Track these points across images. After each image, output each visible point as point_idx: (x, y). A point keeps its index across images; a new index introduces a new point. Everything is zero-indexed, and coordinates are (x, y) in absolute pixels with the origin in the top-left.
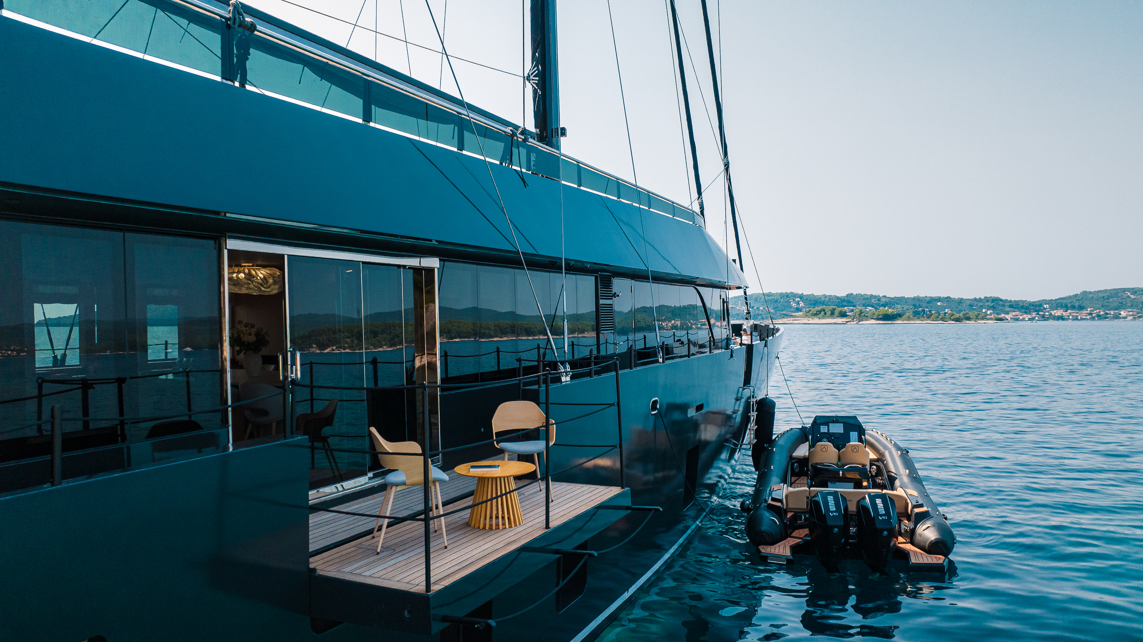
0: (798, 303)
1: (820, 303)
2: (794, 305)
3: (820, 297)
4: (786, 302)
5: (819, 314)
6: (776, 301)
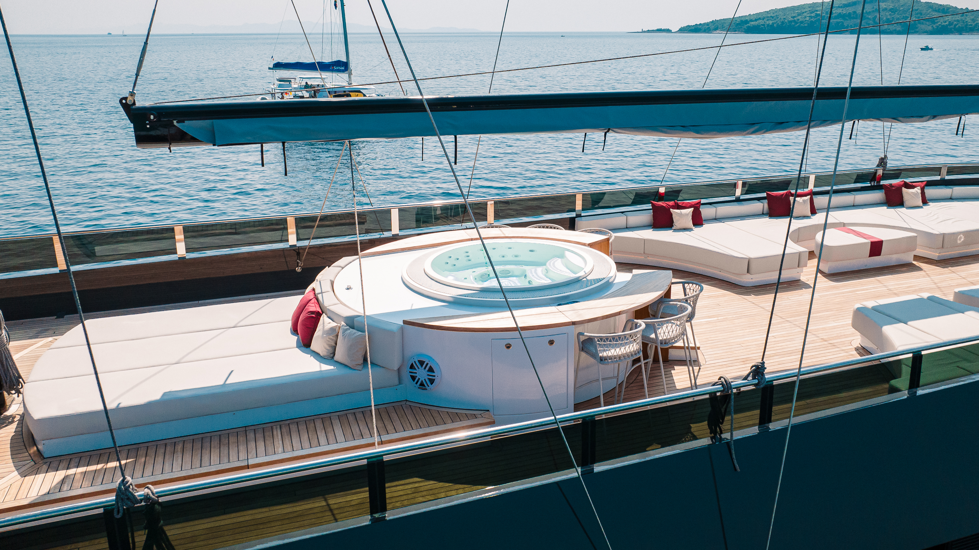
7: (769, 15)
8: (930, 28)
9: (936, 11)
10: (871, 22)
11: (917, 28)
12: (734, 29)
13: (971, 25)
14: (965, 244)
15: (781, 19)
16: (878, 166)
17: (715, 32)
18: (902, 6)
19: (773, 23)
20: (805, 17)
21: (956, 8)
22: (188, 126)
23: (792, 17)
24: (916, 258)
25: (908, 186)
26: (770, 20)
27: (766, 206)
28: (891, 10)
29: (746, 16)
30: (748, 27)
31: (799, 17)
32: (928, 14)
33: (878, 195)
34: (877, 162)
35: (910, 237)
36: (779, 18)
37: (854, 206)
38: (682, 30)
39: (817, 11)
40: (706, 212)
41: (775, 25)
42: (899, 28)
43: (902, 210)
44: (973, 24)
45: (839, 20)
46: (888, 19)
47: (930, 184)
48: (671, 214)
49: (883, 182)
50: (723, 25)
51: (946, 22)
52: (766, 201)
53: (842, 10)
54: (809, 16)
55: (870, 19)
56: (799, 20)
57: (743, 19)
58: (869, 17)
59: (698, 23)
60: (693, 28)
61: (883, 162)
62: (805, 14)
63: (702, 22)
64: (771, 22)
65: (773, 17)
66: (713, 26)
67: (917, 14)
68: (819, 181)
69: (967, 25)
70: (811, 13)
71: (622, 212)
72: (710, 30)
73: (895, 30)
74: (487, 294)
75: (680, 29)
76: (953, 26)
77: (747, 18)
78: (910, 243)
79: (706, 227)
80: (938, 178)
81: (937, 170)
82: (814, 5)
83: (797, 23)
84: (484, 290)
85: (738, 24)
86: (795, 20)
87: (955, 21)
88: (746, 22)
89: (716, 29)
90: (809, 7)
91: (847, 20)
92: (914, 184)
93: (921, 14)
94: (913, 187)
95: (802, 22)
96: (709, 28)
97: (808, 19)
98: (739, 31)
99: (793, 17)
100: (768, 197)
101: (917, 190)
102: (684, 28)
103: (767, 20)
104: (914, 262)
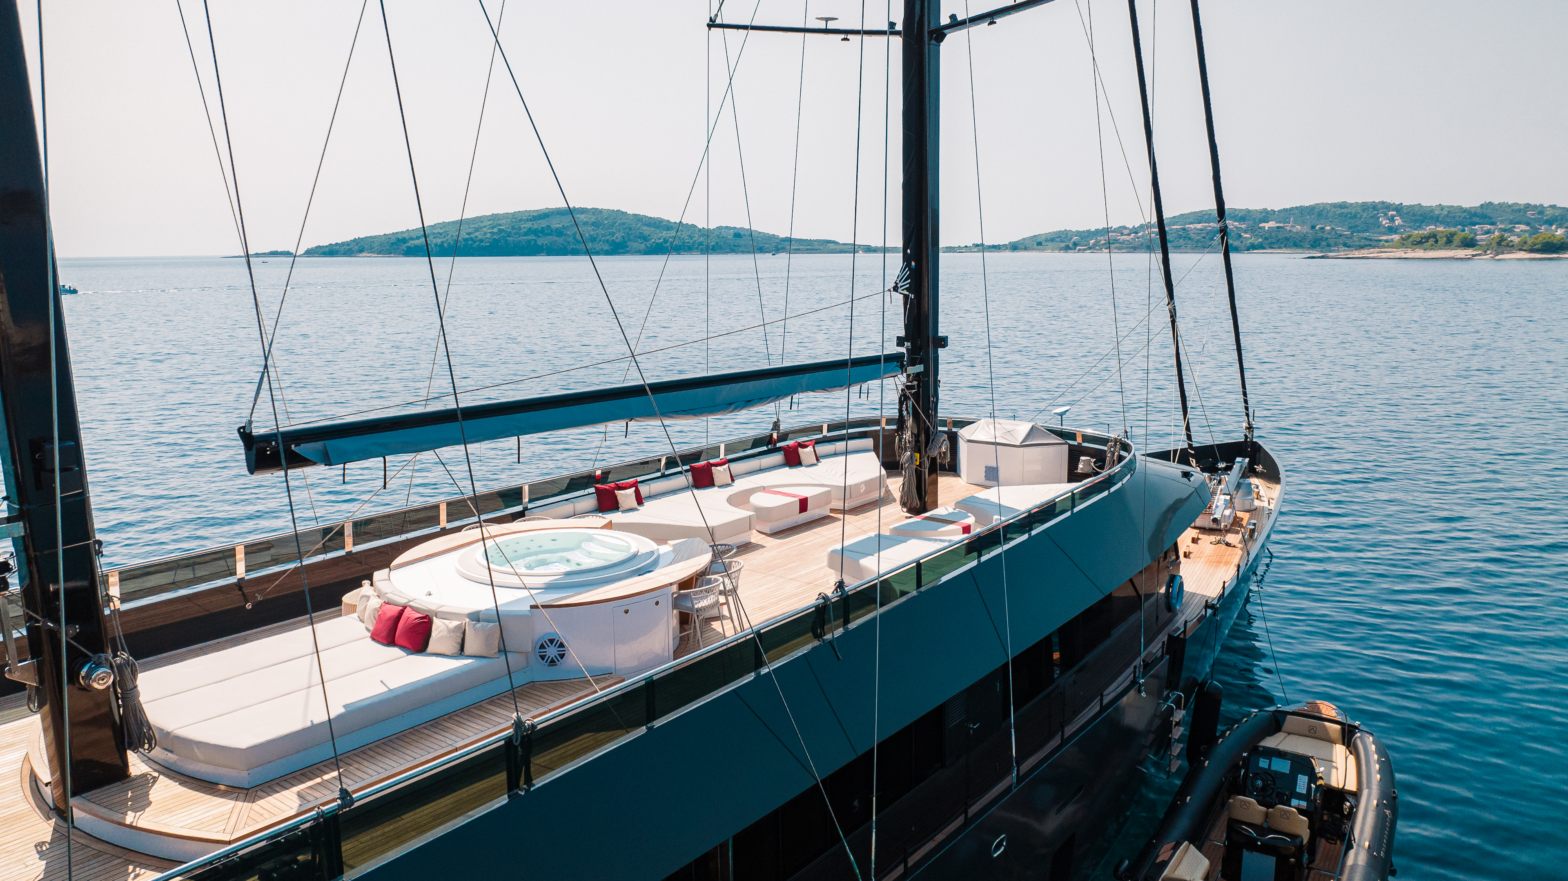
0: (1392, 219)
1: (1432, 218)
2: (1385, 222)
3: (1431, 209)
4: (1372, 217)
5: (1425, 242)
6: (1355, 216)
7: (436, 231)
8: (643, 246)
9: (647, 225)
10: (571, 239)
11: (627, 247)
12: (387, 250)
13: (689, 243)
14: (867, 492)
15: (452, 236)
16: (772, 430)
17: (360, 255)
18: (606, 218)
19: (442, 242)
20: (485, 234)
21: (668, 221)
22: (301, 449)
23: (467, 234)
24: (832, 510)
25: (804, 446)
26: (437, 237)
27: (690, 478)
28: (593, 224)
29: (402, 232)
30: (408, 247)
31: (477, 234)
32: (638, 229)
33: (778, 458)
34: (771, 426)
35: (825, 492)
36: (450, 235)
37: (761, 470)
38: (310, 253)
39: (500, 225)
40: (644, 490)
41: (445, 245)
42: (606, 247)
43: (803, 468)
44: (691, 241)
45: (529, 238)
46: (590, 236)
47: (818, 442)
48: (616, 497)
49: (779, 445)
50: (371, 245)
51: (660, 239)
52: (690, 473)
53: (533, 224)
54: (491, 233)
55: (569, 236)
56: (476, 237)
57: (400, 237)
58: (568, 233)
59: (333, 243)
60: (327, 249)
61: (776, 426)
62: (485, 229)
63: (339, 242)
64: (439, 241)
65: (441, 234)
66: (357, 247)
67: (625, 229)
68: (728, 451)
69: (684, 243)
70: (493, 228)
71: (567, 500)
72: (353, 252)
73: (602, 250)
74: (572, 576)
75: (306, 251)
76: (668, 244)
77: (404, 236)
78: (825, 497)
79: (648, 505)
80: (820, 436)
81: (819, 429)
82: (494, 217)
83: (475, 242)
84: (568, 574)
85: (392, 244)
86: (472, 238)
87: (670, 237)
88: (404, 241)
89: (361, 251)
90: (489, 220)
91: (539, 237)
92: (806, 443)
93: (630, 229)
94: (806, 446)
95: (481, 241)
96: (350, 249)
97: (489, 235)
98: (395, 253)
99: (469, 234)
100: (692, 469)
101: (810, 449)
102: (312, 249)
103: (435, 238)
104: (831, 514)
